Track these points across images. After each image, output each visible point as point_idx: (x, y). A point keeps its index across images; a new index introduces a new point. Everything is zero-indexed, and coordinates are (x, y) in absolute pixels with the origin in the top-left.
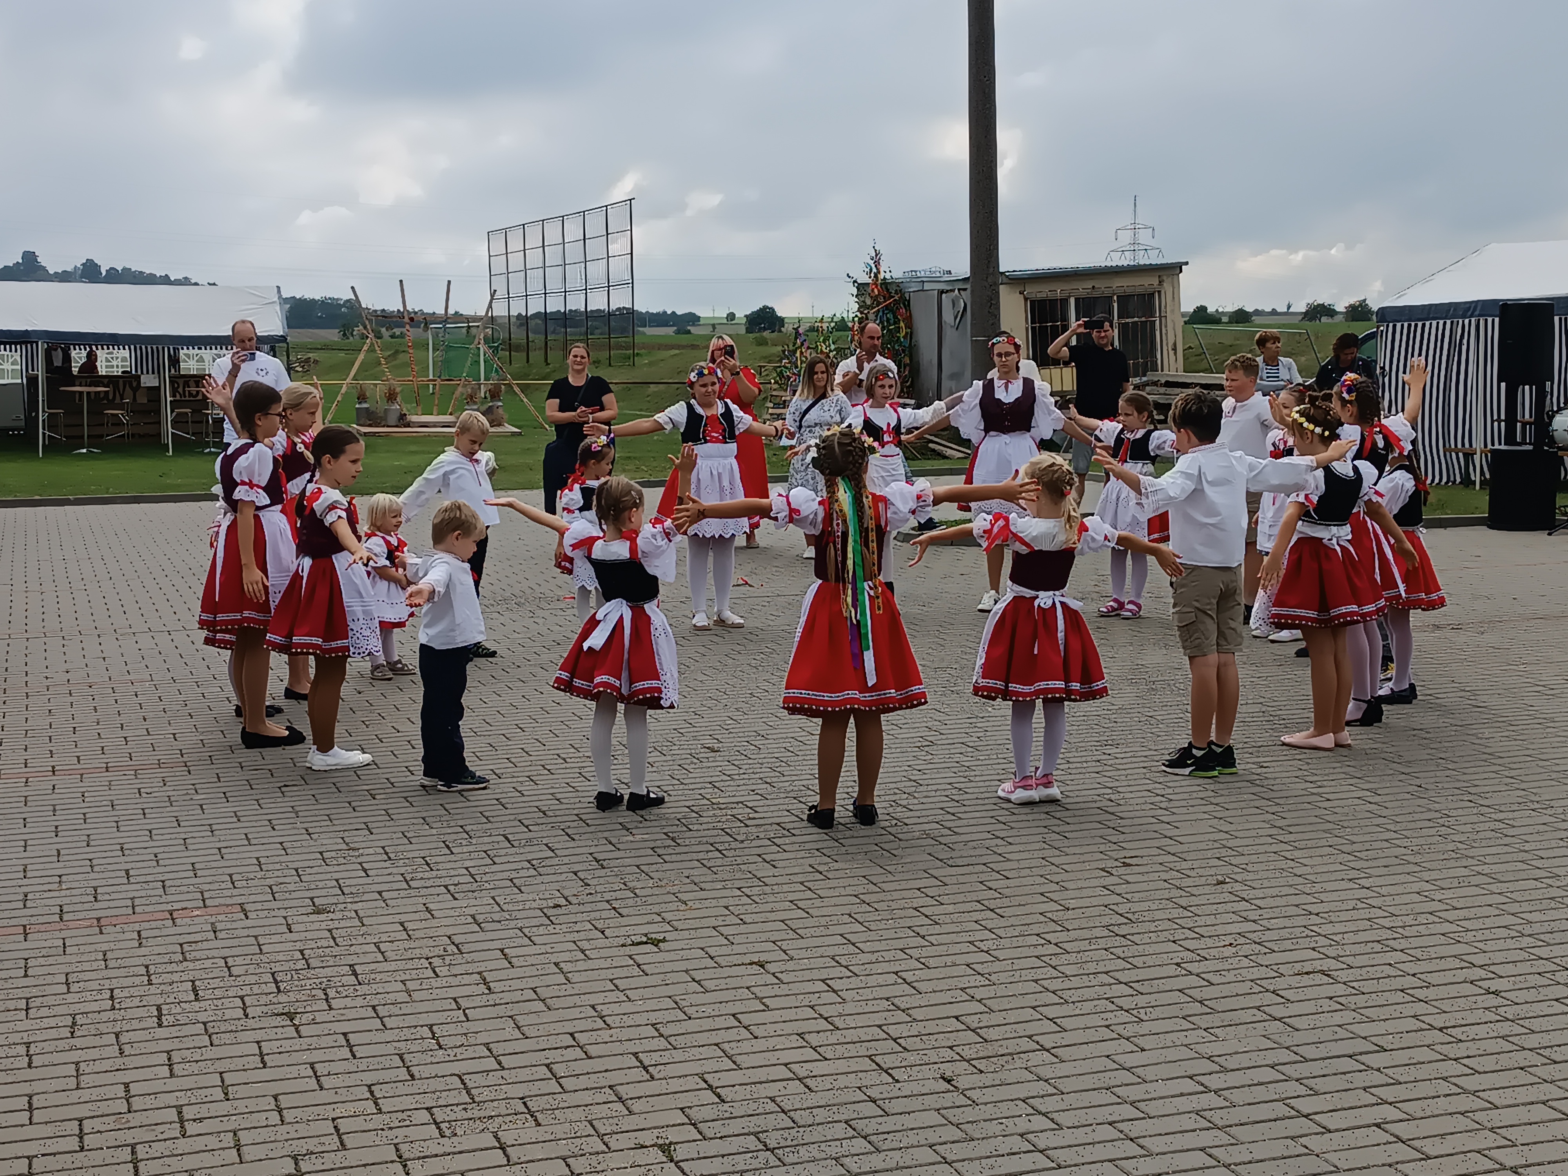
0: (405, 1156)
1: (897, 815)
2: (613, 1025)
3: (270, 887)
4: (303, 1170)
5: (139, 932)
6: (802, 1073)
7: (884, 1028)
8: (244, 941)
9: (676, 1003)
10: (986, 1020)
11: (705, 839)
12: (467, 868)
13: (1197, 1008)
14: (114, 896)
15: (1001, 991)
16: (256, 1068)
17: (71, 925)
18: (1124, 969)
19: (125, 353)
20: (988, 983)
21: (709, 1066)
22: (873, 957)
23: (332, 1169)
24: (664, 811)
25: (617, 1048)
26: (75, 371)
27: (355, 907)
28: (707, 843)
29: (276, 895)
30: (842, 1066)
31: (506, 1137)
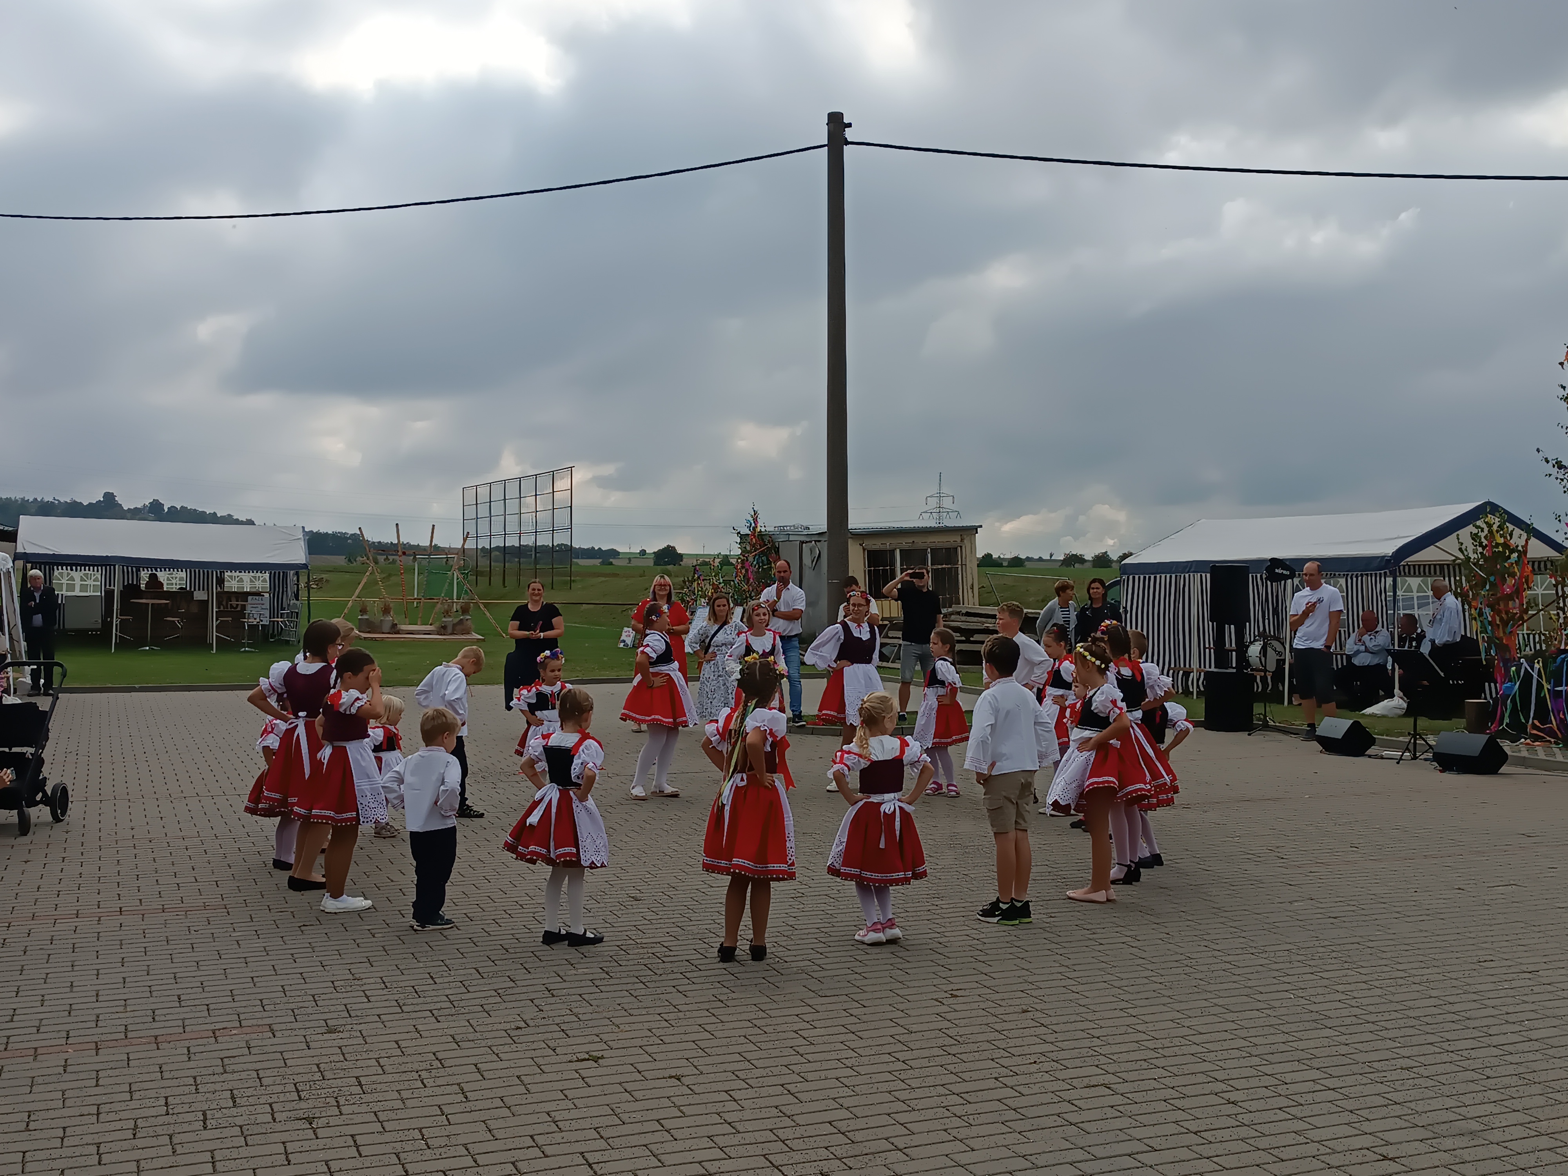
1: (780, 954)
2: (564, 1129)
3: (293, 1012)
5: (188, 1048)
7: (775, 1131)
8: (271, 1056)
9: (613, 1110)
11: (631, 974)
12: (447, 996)
13: (1012, 1115)
14: (168, 1017)
17: (134, 1041)
19: (183, 574)
22: (764, 1072)
24: (599, 950)
26: (143, 586)
27: (360, 1027)
28: (634, 976)
29: (297, 1017)
30: (743, 1164)
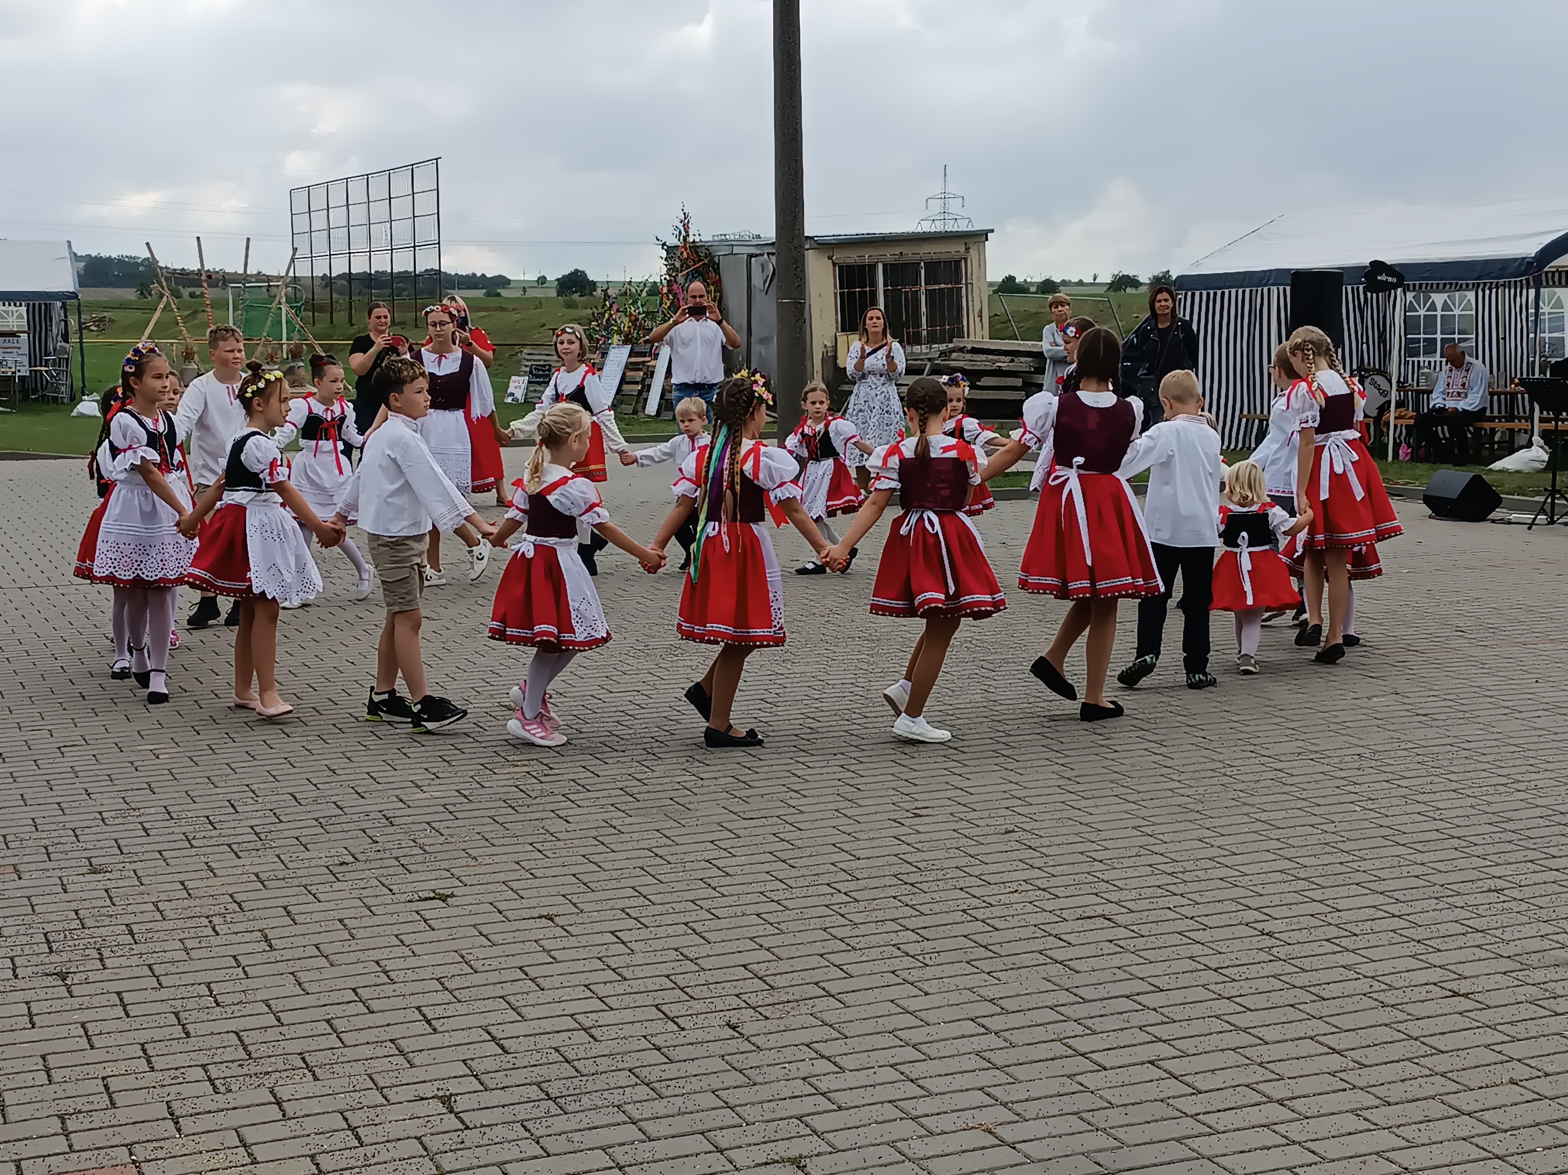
0: (177, 1113)
2: (396, 980)
3: (46, 848)
4: (70, 1129)
6: (588, 1023)
7: (672, 977)
9: (463, 957)
10: (773, 968)
11: (497, 796)
12: (252, 827)
13: (981, 952)
15: (788, 939)
16: (24, 1029)
18: (912, 916)
20: (776, 931)
21: (492, 1018)
22: (663, 909)
23: (101, 1128)
24: (456, 769)
25: (400, 1003)
27: (134, 866)
28: (500, 799)
29: (51, 856)
30: (628, 1016)
31: (284, 1093)
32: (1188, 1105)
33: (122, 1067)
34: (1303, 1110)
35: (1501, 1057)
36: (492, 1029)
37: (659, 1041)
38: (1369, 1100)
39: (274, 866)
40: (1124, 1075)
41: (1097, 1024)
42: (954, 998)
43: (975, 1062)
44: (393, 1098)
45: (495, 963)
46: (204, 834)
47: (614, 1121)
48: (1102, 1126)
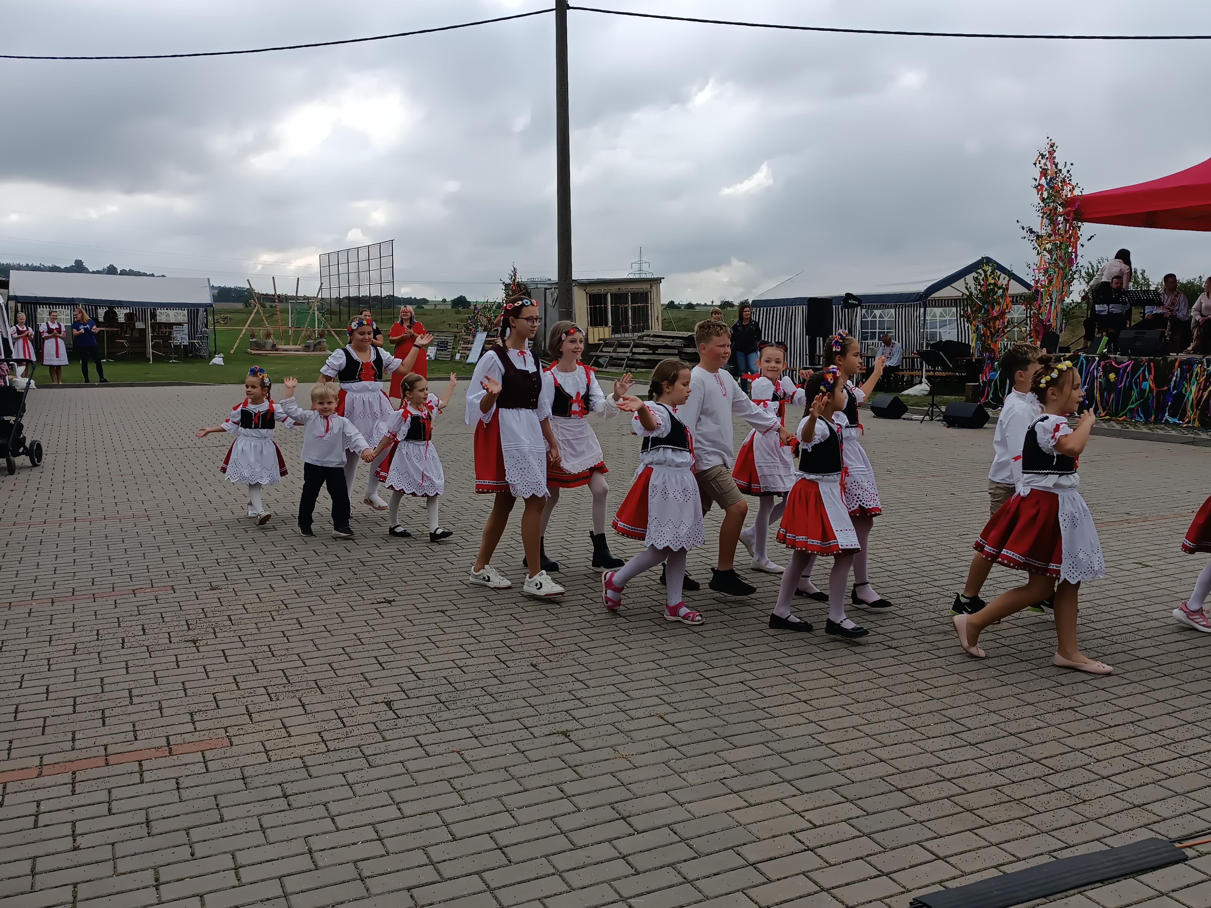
2: (365, 643)
3: (188, 577)
4: (195, 720)
5: (115, 601)
6: (460, 664)
7: (504, 641)
8: (172, 604)
9: (398, 632)
14: (103, 583)
16: (174, 669)
21: (412, 662)
25: (366, 654)
27: (233, 586)
29: (191, 581)
30: (481, 661)
31: (305, 700)
32: (759, 703)
33: (224, 687)
34: (816, 705)
35: (913, 679)
36: (412, 667)
37: (496, 673)
38: (849, 700)
39: (304, 586)
40: (728, 689)
41: (714, 663)
42: (644, 651)
43: (654, 683)
44: (361, 703)
45: (415, 635)
46: (267, 571)
47: (474, 714)
48: (717, 714)
